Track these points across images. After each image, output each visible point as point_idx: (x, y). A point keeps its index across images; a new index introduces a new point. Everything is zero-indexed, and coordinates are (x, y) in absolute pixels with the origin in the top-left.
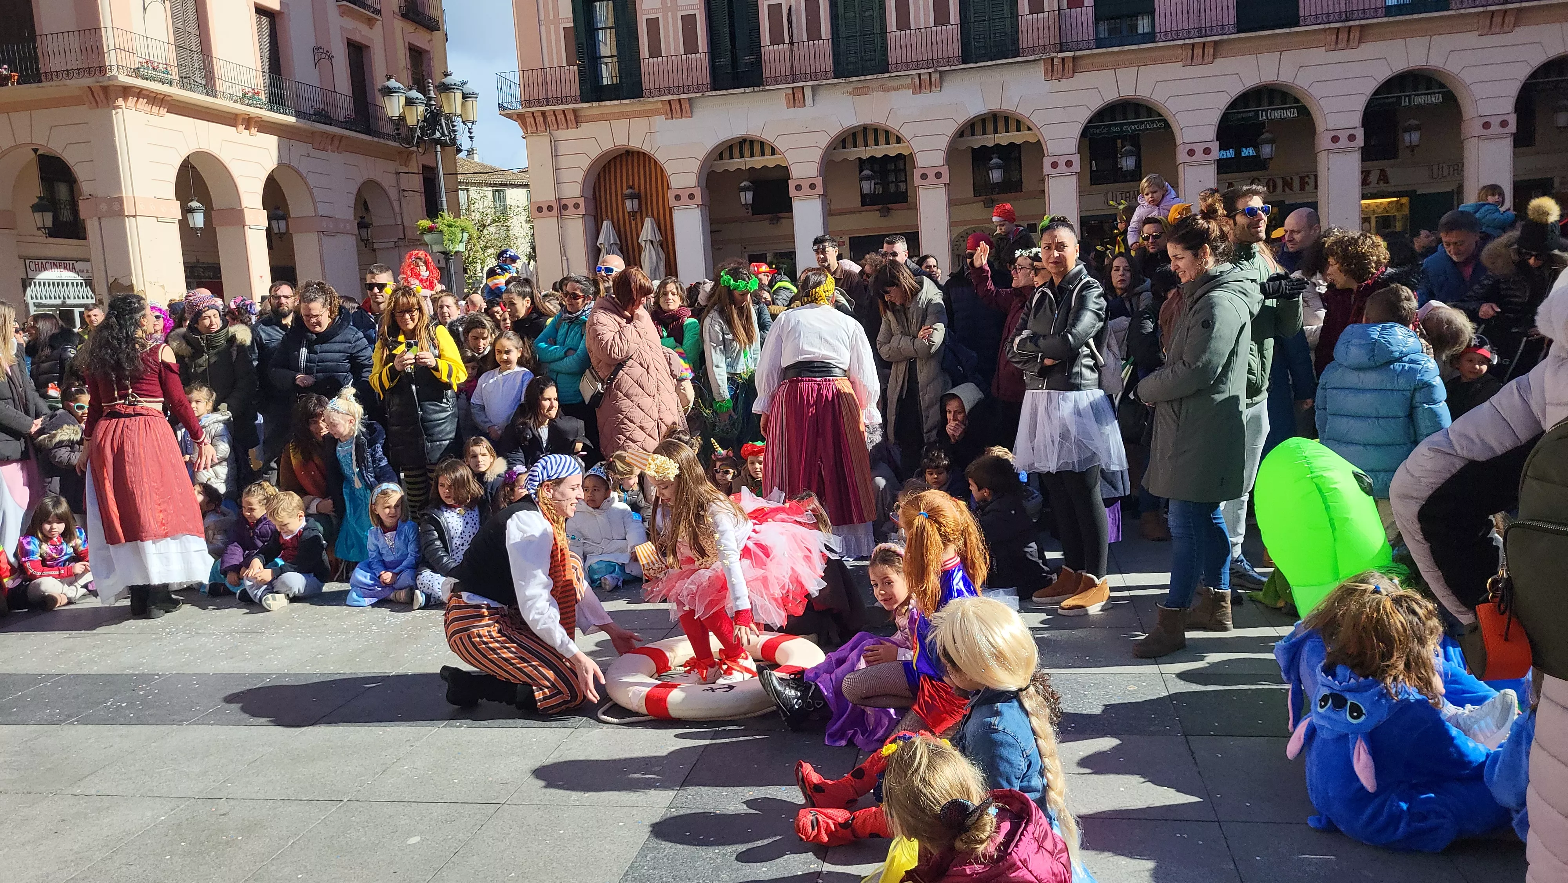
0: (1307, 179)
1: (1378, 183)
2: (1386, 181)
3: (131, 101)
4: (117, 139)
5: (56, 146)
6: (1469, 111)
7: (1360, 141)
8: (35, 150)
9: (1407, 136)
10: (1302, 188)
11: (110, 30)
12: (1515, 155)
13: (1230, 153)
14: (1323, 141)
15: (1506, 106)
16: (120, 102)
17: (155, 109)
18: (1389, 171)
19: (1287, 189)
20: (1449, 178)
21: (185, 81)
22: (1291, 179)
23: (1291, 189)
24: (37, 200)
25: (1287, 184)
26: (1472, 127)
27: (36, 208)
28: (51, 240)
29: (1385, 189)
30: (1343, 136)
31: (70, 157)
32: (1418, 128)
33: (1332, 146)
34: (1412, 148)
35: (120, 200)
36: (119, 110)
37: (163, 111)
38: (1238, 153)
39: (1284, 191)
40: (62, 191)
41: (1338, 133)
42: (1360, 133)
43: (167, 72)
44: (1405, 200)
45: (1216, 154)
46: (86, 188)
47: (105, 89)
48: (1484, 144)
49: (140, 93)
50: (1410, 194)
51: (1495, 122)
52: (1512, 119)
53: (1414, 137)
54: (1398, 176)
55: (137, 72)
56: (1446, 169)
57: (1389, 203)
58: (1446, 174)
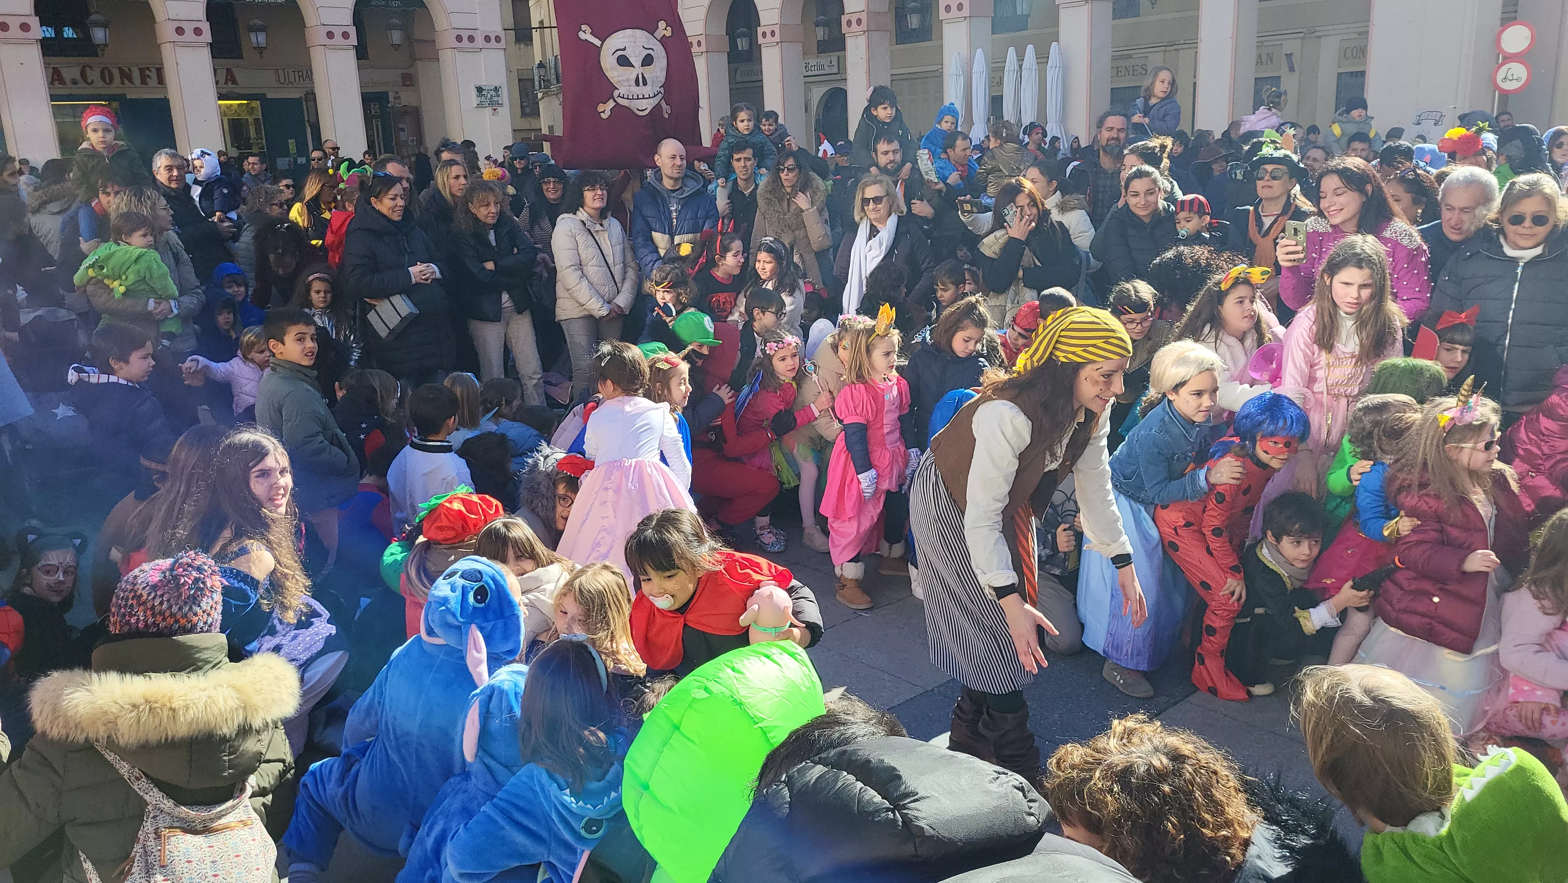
0: (147, 73)
2: (234, 82)
6: (311, 19)
7: (207, 37)
9: (253, 37)
10: (144, 82)
12: (360, 68)
13: (50, 33)
14: (166, 32)
15: (346, 18)
18: (237, 73)
19: (126, 81)
20: (295, 85)
22: (129, 69)
23: (131, 81)
25: (126, 76)
26: (316, 36)
29: (235, 90)
30: (189, 28)
32: (262, 29)
33: (176, 37)
34: (260, 50)
38: (59, 32)
39: (122, 83)
41: (184, 25)
42: (206, 27)
44: (256, 104)
45: (38, 31)
48: (330, 54)
50: (261, 97)
51: (338, 32)
52: (352, 31)
53: (261, 39)
54: (246, 79)
56: (291, 74)
57: (239, 105)
58: (292, 80)
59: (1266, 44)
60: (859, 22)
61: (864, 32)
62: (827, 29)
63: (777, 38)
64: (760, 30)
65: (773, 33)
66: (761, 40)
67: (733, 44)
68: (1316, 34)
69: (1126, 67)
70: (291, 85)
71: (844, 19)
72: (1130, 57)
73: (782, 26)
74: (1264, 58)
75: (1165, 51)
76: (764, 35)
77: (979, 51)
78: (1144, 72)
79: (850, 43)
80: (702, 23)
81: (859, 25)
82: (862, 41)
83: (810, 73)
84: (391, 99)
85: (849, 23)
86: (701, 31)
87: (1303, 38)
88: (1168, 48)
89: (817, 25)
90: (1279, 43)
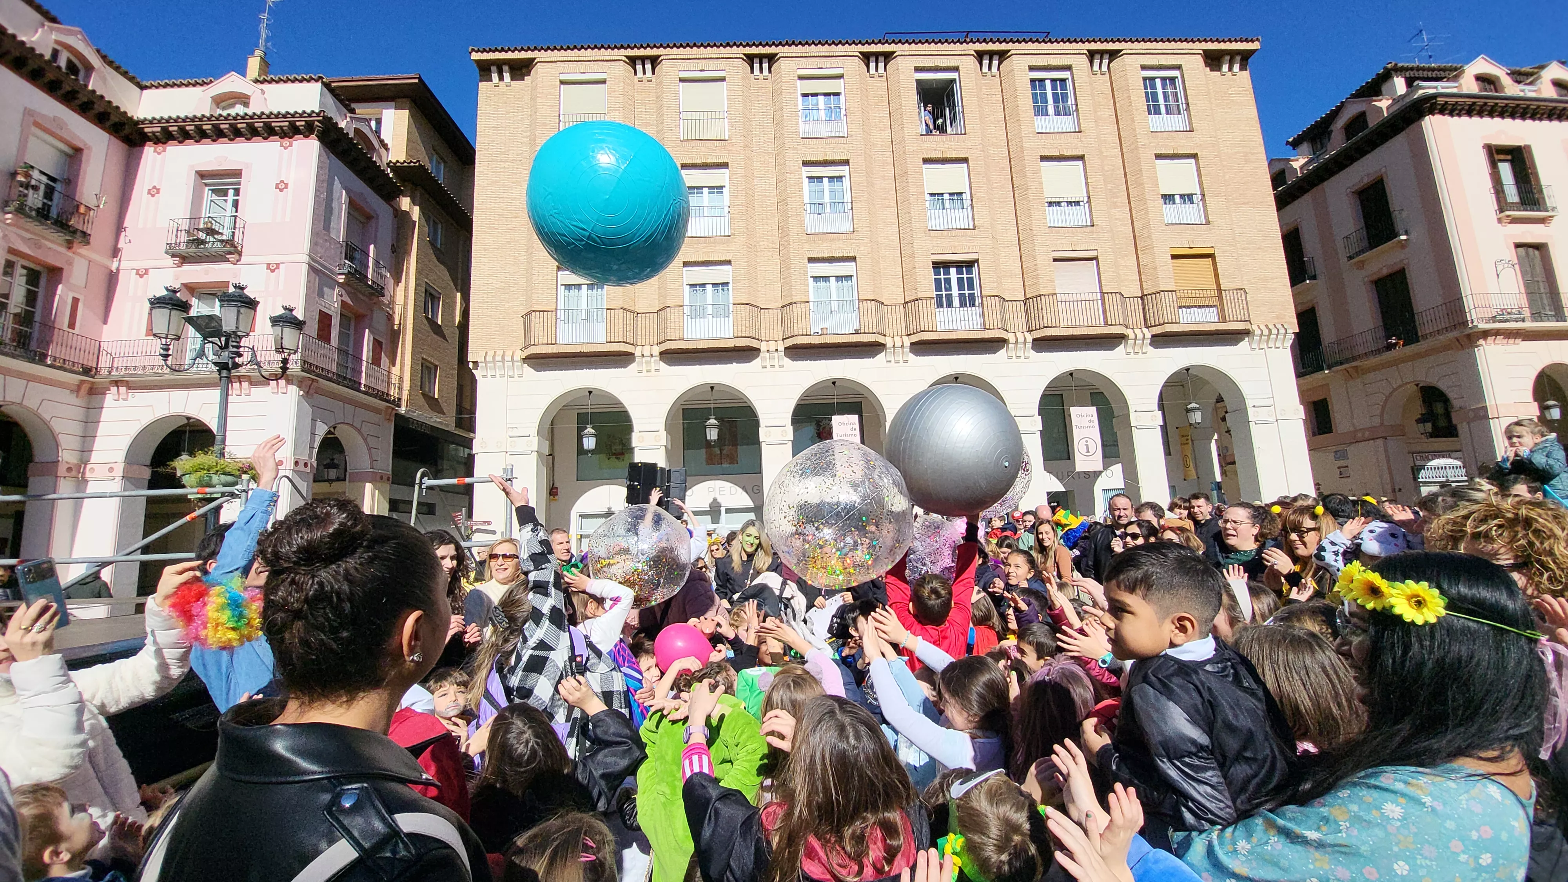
3: (1490, 339)
4: (1480, 367)
5: (1432, 380)
8: (1417, 385)
11: (1470, 297)
16: (1481, 342)
17: (1511, 341)
21: (1537, 316)
24: (1419, 416)
27: (1418, 421)
28: (1433, 439)
31: (1442, 386)
35: (1485, 409)
36: (1481, 348)
37: (1518, 341)
40: (1439, 408)
43: (1520, 313)
46: (1456, 403)
47: (1469, 336)
49: (1497, 333)
55: (1494, 319)
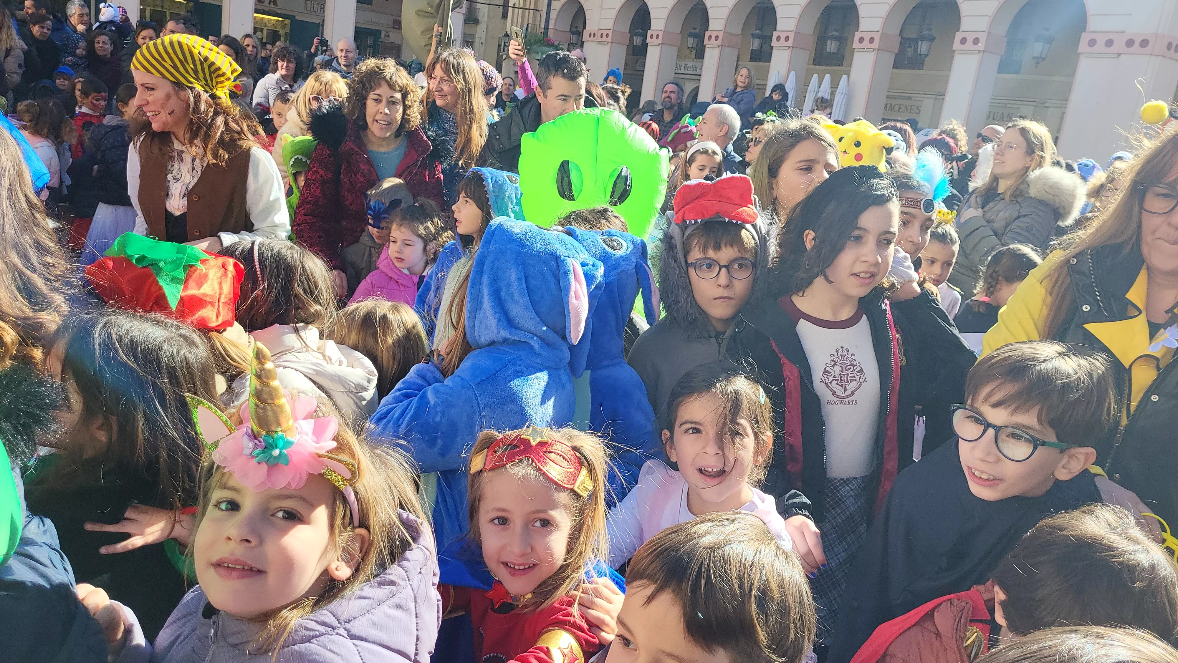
1: (269, 4)
2: (275, 4)
12: (358, 8)
20: (317, 13)
29: (274, 10)
44: (287, 22)
50: (291, 18)
56: (316, 6)
57: (277, 21)
58: (316, 9)
59: (1009, 106)
60: (717, 38)
61: (719, 46)
62: (696, 40)
63: (660, 40)
64: (649, 33)
65: (658, 36)
66: (648, 40)
67: (631, 40)
68: (1046, 105)
69: (906, 106)
70: (314, 13)
71: (707, 34)
72: (910, 98)
73: (665, 32)
74: (1006, 115)
75: (936, 99)
76: (652, 36)
77: (793, 73)
78: (918, 112)
79: (708, 53)
80: (612, 21)
81: (716, 40)
82: (716, 52)
83: (686, 72)
84: (383, 36)
85: (710, 38)
86: (611, 27)
87: (1036, 106)
88: (938, 97)
89: (690, 35)
90: (1018, 106)
